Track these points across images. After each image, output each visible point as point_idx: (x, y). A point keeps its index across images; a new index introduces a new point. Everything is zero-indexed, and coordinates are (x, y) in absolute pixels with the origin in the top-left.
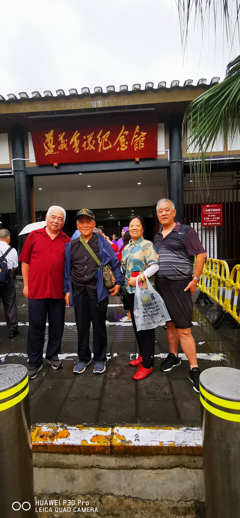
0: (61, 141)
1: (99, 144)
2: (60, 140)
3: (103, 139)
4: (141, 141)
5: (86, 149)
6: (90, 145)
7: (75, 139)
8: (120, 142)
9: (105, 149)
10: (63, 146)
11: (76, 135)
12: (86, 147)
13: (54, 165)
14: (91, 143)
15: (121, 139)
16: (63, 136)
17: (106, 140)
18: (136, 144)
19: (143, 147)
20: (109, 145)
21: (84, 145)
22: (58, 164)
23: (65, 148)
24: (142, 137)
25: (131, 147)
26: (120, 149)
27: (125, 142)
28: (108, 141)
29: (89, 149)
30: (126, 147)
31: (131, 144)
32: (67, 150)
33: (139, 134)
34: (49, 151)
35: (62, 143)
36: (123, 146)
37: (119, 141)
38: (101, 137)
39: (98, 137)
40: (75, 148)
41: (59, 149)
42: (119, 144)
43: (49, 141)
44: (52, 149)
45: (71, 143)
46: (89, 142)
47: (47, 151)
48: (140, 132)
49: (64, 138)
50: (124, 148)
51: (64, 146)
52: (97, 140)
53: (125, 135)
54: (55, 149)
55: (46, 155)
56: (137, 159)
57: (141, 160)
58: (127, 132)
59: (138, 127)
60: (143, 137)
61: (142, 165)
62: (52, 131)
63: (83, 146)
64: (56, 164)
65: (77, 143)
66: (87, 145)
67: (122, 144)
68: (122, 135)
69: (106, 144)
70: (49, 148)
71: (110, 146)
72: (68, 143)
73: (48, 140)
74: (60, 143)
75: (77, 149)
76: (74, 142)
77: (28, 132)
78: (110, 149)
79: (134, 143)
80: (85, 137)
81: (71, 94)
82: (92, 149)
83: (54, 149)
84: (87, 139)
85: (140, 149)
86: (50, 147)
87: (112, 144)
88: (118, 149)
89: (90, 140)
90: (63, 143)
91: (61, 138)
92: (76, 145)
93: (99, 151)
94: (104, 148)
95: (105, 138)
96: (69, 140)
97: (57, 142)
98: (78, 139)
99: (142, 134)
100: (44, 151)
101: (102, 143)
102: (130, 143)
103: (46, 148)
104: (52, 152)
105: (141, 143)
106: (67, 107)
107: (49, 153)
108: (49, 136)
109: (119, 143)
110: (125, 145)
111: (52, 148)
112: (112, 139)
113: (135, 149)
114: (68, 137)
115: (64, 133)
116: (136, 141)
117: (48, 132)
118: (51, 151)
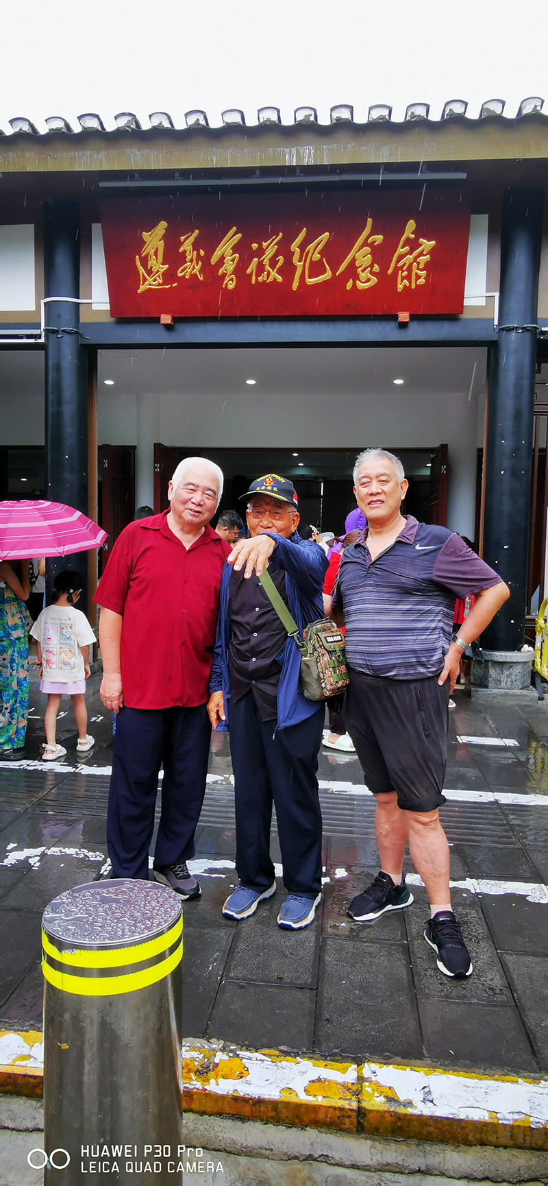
0: (187, 254)
1: (296, 267)
2: (185, 252)
3: (307, 254)
4: (418, 264)
5: (257, 279)
6: (268, 268)
7: (226, 250)
8: (357, 264)
9: (310, 281)
10: (191, 268)
11: (233, 237)
12: (258, 275)
13: (162, 322)
14: (273, 263)
15: (361, 255)
16: (192, 239)
17: (317, 257)
18: (403, 272)
19: (422, 281)
20: (324, 272)
21: (252, 268)
22: (175, 319)
23: (195, 274)
24: (421, 254)
25: (386, 281)
26: (354, 284)
27: (372, 266)
28: (321, 260)
29: (264, 281)
30: (374, 280)
31: (389, 272)
32: (201, 279)
33: (413, 244)
34: (150, 280)
35: (189, 258)
36: (363, 275)
37: (354, 260)
38: (302, 247)
39: (294, 247)
40: (224, 275)
41: (180, 275)
42: (352, 271)
43: (153, 251)
44: (159, 276)
45: (214, 260)
46: (266, 262)
47: (145, 280)
48: (417, 239)
49: (196, 246)
50: (365, 281)
51: (194, 269)
52: (289, 256)
53: (371, 245)
54: (169, 276)
55: (139, 291)
56: (404, 316)
57: (413, 317)
58: (378, 239)
59: (411, 225)
60: (425, 253)
61: (417, 332)
62: (163, 225)
63: (248, 271)
64: (166, 319)
65: (233, 260)
66: (260, 269)
67: (363, 271)
68: (365, 244)
69: (316, 269)
70: (149, 272)
71: (328, 275)
72: (206, 260)
73: (148, 249)
74: (182, 259)
75: (232, 280)
76: (222, 258)
77: (94, 225)
78: (325, 282)
79: (397, 269)
80: (255, 246)
81: (227, 123)
82: (275, 279)
83: (164, 274)
84: (261, 252)
85: (413, 286)
86: (155, 269)
87: (334, 270)
88: (349, 285)
89: (269, 253)
90: (191, 261)
91: (187, 245)
92: (229, 266)
93: (295, 286)
94: (310, 277)
95: (315, 250)
96: (210, 253)
97: (173, 257)
98: (235, 249)
99: (421, 245)
100: (136, 280)
101: (304, 266)
102: (385, 268)
103: (141, 270)
104: (159, 285)
105: (418, 269)
106: (212, 161)
107: (150, 285)
108: (154, 239)
109: (352, 267)
110: (371, 273)
111: (158, 271)
112: (334, 253)
113: (400, 286)
114: (208, 243)
115: (197, 231)
116: (405, 264)
117: (150, 227)
118: (155, 280)
